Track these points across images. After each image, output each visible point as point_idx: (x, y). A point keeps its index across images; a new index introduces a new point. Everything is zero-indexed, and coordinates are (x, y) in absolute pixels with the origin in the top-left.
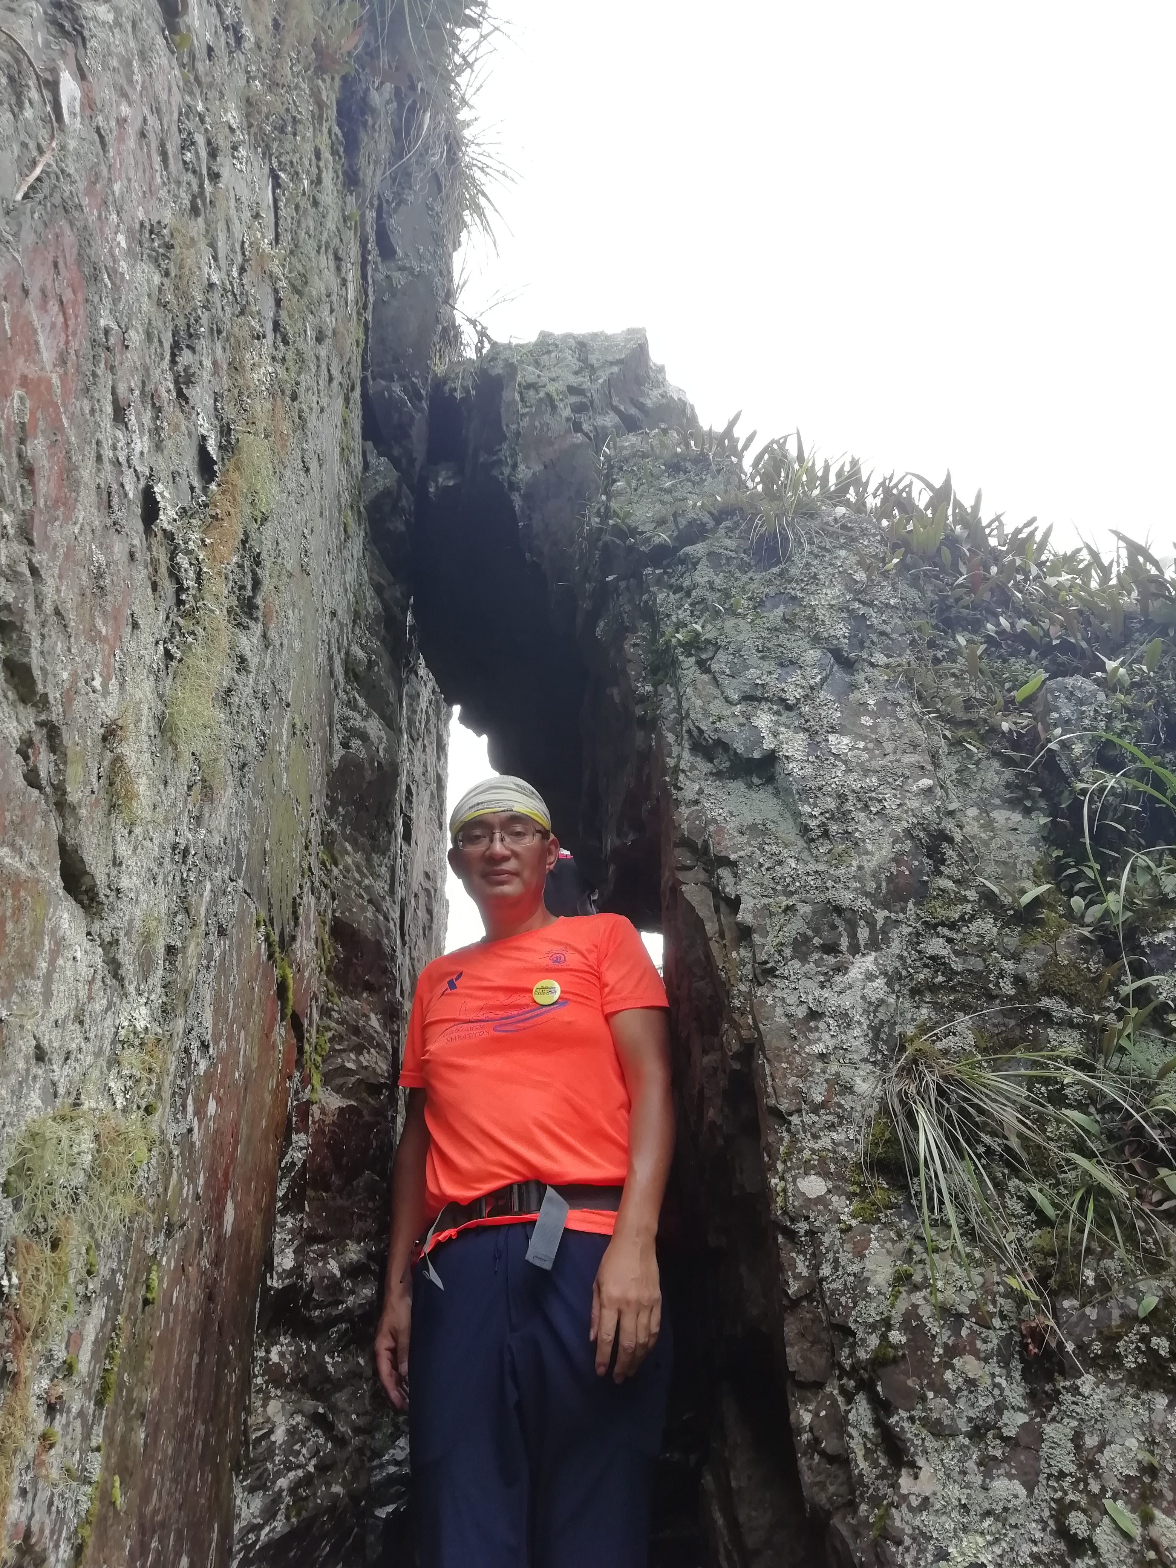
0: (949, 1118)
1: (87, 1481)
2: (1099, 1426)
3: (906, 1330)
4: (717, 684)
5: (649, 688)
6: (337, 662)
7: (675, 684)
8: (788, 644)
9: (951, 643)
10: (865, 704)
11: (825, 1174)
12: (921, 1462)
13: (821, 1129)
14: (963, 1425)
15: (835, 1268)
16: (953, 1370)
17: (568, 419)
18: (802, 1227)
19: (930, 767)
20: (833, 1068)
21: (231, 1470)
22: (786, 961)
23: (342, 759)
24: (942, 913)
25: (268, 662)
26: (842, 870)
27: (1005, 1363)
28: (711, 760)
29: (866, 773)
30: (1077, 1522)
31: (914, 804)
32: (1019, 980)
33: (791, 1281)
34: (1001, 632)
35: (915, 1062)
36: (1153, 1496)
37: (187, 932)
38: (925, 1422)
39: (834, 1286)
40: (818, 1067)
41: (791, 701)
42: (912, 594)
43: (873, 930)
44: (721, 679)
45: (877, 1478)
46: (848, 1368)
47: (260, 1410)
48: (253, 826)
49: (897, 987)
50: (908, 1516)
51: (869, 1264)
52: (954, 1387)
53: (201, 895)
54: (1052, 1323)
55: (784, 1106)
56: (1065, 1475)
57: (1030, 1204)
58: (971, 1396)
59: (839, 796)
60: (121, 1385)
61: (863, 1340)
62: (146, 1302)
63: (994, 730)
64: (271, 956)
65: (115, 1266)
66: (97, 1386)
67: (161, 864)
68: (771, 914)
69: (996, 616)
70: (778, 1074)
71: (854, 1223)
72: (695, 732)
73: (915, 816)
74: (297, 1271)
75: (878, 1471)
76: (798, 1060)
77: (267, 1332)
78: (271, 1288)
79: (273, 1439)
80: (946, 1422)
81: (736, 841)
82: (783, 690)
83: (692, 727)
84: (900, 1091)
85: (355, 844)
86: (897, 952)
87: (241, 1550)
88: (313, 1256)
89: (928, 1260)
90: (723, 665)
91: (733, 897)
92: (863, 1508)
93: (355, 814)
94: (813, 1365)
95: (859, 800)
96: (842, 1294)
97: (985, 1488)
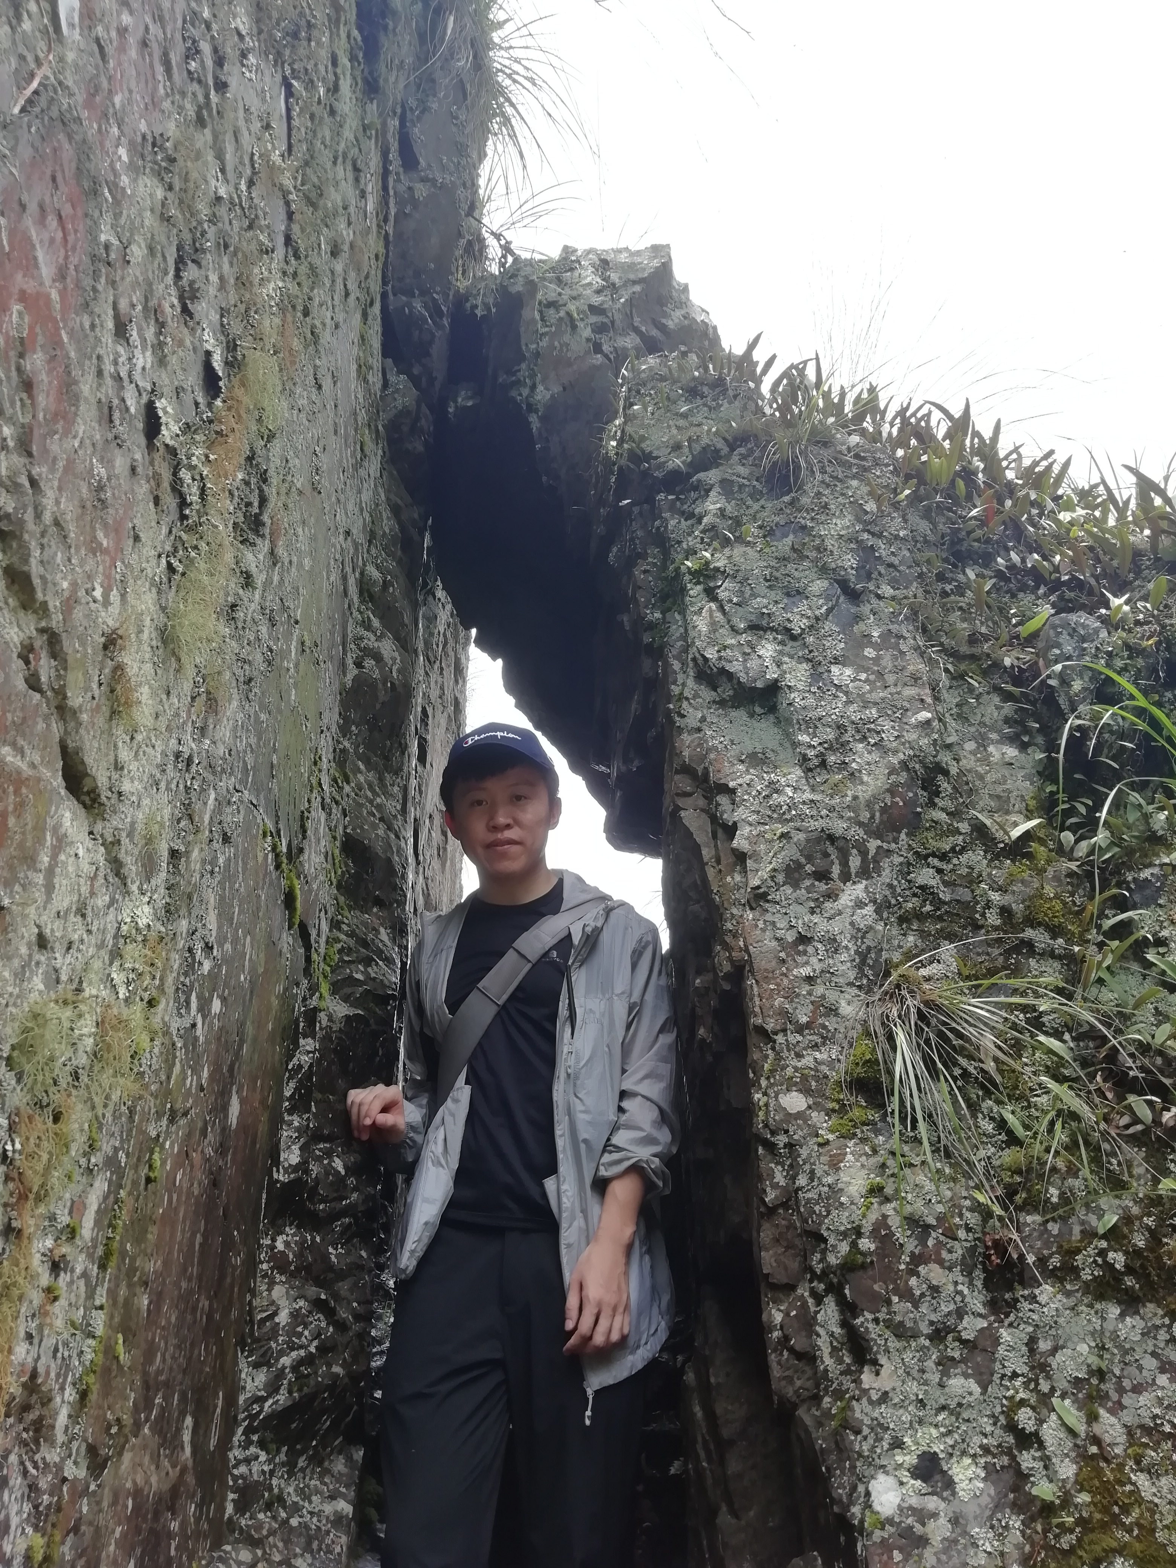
0: (927, 1042)
1: (91, 1335)
2: (1053, 1332)
3: (875, 1238)
4: (723, 611)
5: (658, 615)
6: (352, 581)
7: (683, 612)
8: (796, 574)
9: (961, 577)
10: (869, 636)
11: (806, 1091)
12: (883, 1360)
13: (805, 1049)
14: (925, 1329)
15: (812, 1179)
17: (588, 340)
18: (781, 1140)
19: (929, 700)
20: (819, 990)
21: (236, 1344)
22: (778, 886)
23: (356, 679)
24: (933, 844)
25: (276, 578)
26: (837, 800)
27: (968, 1272)
28: (715, 689)
29: (866, 705)
30: (1025, 1418)
31: (911, 736)
32: (1005, 912)
33: (768, 1189)
34: (1012, 567)
35: (898, 986)
36: (1101, 1398)
37: (191, 838)
38: (888, 1324)
39: (809, 1195)
40: (804, 989)
41: (796, 631)
42: (924, 526)
43: (864, 861)
44: (727, 608)
45: (842, 1373)
46: (818, 1272)
47: (265, 1294)
48: (260, 739)
49: (885, 915)
50: (868, 1409)
51: (844, 1176)
52: (918, 1293)
53: (205, 804)
54: (1015, 1236)
55: (770, 1026)
56: (1017, 1375)
57: (1002, 1124)
58: (934, 1302)
59: (839, 727)
60: (123, 1254)
61: (834, 1247)
62: (149, 1180)
63: (997, 665)
64: (278, 867)
65: (117, 1144)
66: (100, 1251)
67: (164, 771)
68: (766, 841)
69: (1007, 550)
70: (766, 995)
71: (831, 1137)
72: (700, 661)
73: (912, 748)
74: (303, 1166)
75: (842, 1367)
76: (786, 981)
77: (272, 1223)
78: (277, 1181)
79: (277, 1320)
80: (909, 1324)
81: (735, 769)
82: (788, 620)
83: (697, 655)
84: (882, 1014)
85: (367, 762)
86: (888, 880)
87: (246, 1419)
88: (319, 1153)
89: (900, 1174)
90: (730, 594)
91: (730, 824)
92: (827, 1401)
93: (368, 734)
94: (785, 1269)
95: (858, 731)
96: (816, 1203)
97: (941, 1385)
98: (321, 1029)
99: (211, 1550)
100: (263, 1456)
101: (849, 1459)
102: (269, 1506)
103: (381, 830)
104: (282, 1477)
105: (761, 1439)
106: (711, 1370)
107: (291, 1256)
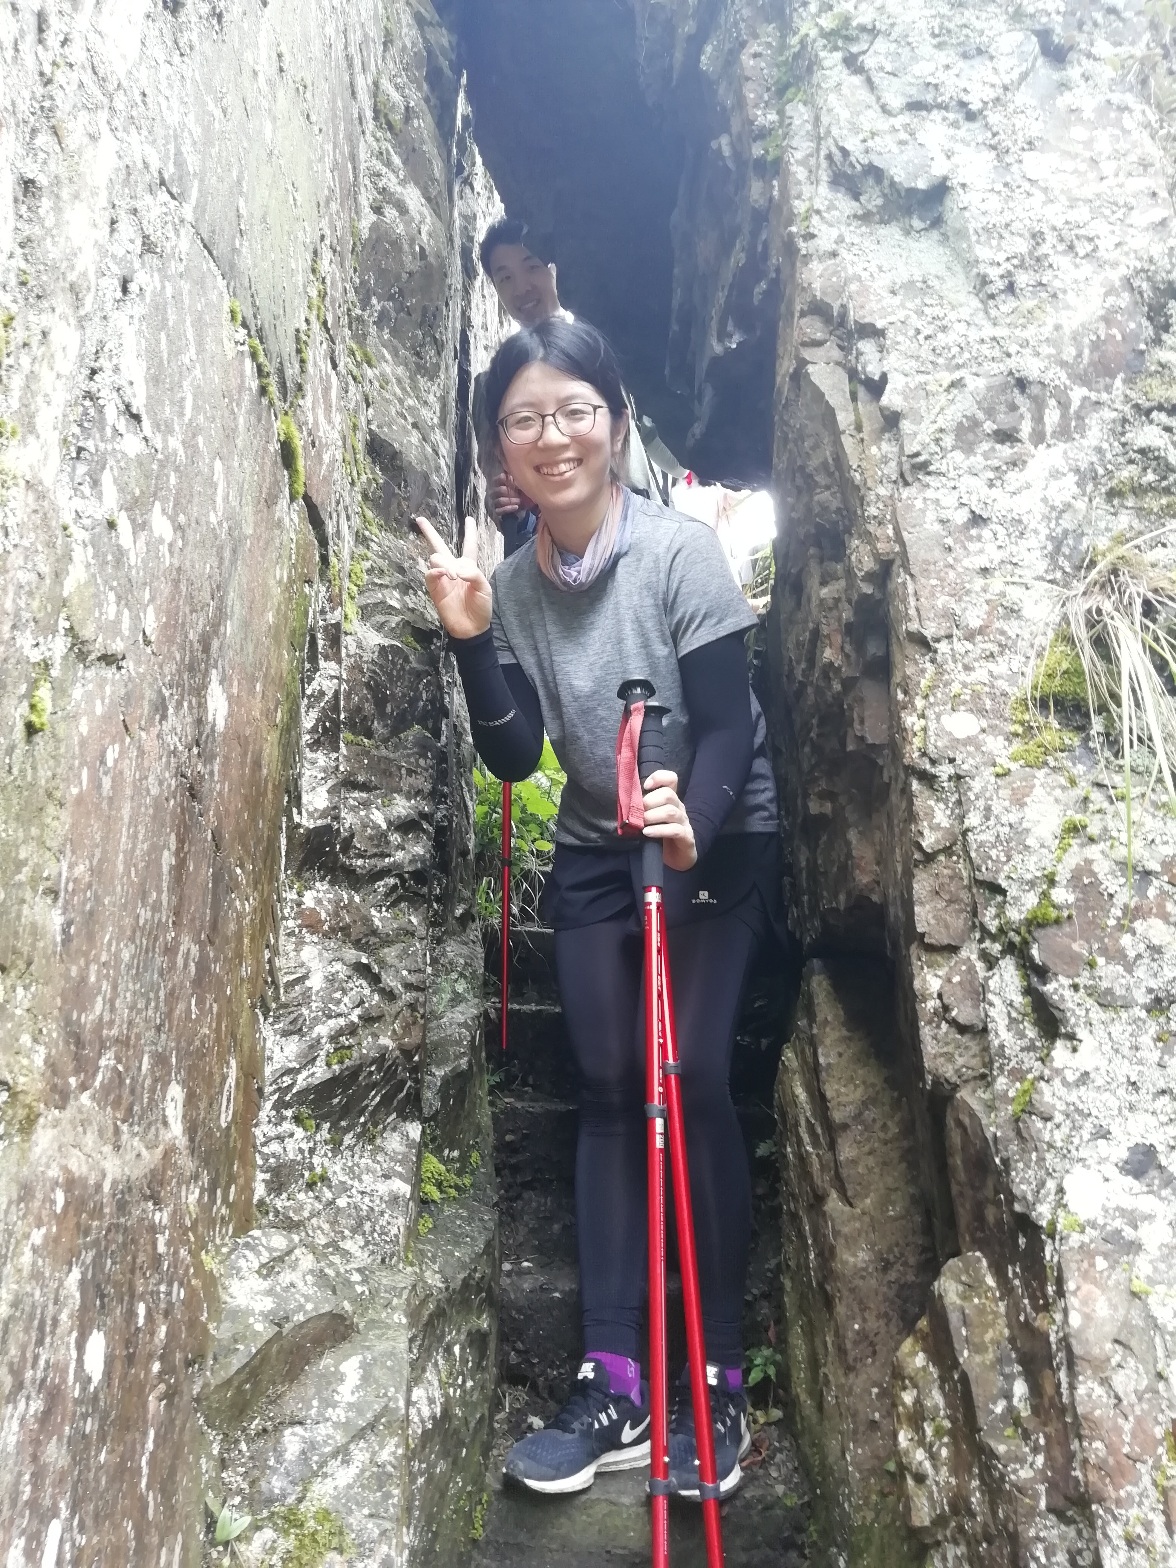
0: (1157, 639)
3: (1075, 887)
4: (870, 85)
5: (773, 117)
7: (812, 96)
8: (977, 25)
10: (1078, 111)
11: (979, 711)
12: (1082, 1033)
13: (975, 660)
14: (1142, 997)
15: (987, 817)
16: (1134, 933)
18: (944, 771)
20: (996, 584)
21: (253, 1007)
22: (944, 453)
23: (374, 227)
24: (1159, 392)
26: (1029, 333)
28: (856, 197)
29: (1073, 203)
31: (1138, 242)
33: (926, 832)
35: (1115, 572)
38: (1091, 991)
39: (982, 837)
40: (979, 583)
41: (975, 106)
43: (1064, 416)
44: (876, 80)
45: (1022, 1050)
46: (993, 930)
47: (292, 954)
49: (1090, 488)
50: (1062, 1091)
51: (1031, 813)
55: (929, 631)
58: (1155, 965)
59: (1034, 236)
61: (1016, 899)
64: (264, 390)
68: (928, 395)
70: (924, 593)
71: (1014, 766)
72: (838, 156)
73: (1140, 259)
74: (333, 812)
75: (1024, 1043)
76: (952, 575)
77: (298, 875)
78: (299, 826)
79: (308, 983)
80: (1119, 992)
81: (884, 303)
82: (965, 90)
83: (834, 149)
84: (1089, 611)
85: (395, 353)
86: (1095, 443)
87: (275, 1092)
88: (352, 802)
89: (1110, 809)
90: (882, 58)
91: (876, 378)
92: (1001, 1082)
93: (393, 314)
94: (947, 927)
95: (1062, 240)
96: (994, 846)
97: (1161, 1066)
98: (348, 656)
99: (235, 1235)
100: (300, 1133)
101: (1036, 1149)
102: (311, 1186)
103: (415, 437)
104: (326, 1155)
105: (879, 1124)
106: (820, 1050)
107: (323, 915)
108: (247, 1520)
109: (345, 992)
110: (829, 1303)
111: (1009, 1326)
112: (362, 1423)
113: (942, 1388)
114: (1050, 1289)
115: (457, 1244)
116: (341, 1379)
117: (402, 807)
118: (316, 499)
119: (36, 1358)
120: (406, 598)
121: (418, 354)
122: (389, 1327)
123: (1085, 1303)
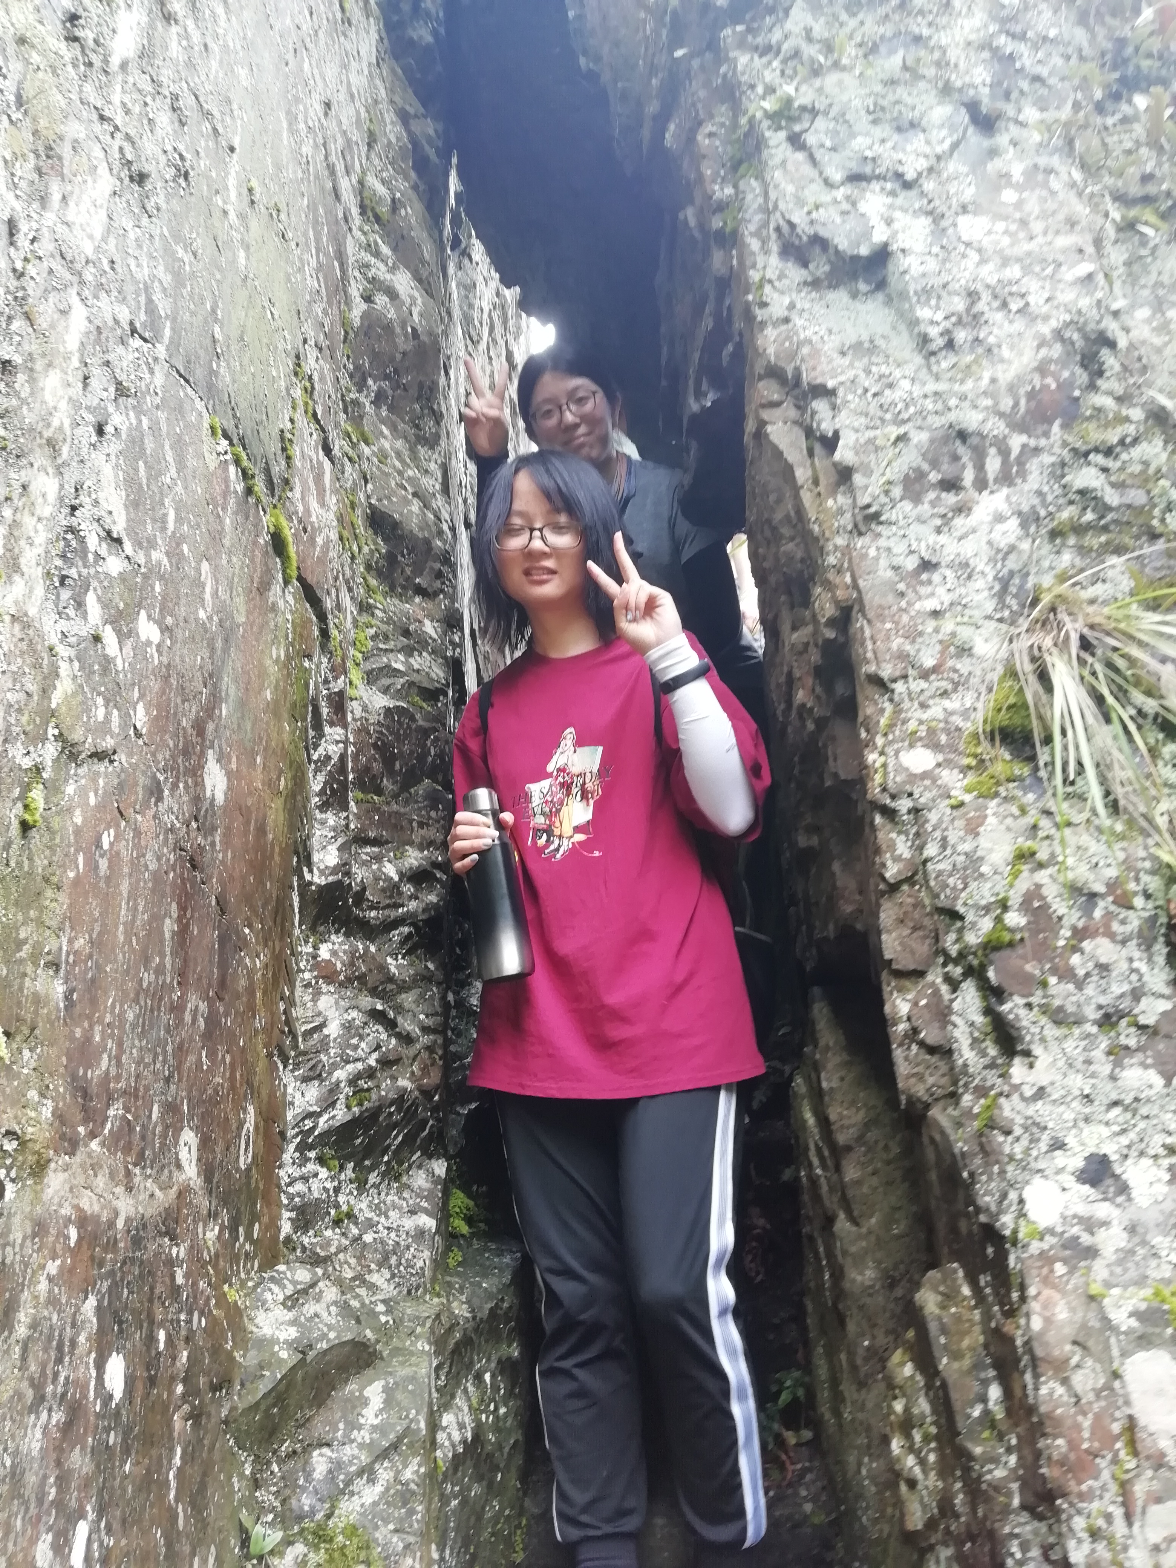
0: (1094, 674)
3: (1027, 911)
4: (813, 161)
5: (729, 191)
7: (761, 172)
8: (909, 100)
9: (1126, 108)
10: (1008, 175)
11: (934, 746)
12: (1037, 1050)
13: (931, 697)
14: (1092, 1014)
15: (944, 847)
16: (1083, 953)
18: (903, 805)
19: (1091, 252)
20: (948, 625)
21: (270, 1056)
22: (894, 504)
23: (365, 316)
24: (1096, 435)
26: (968, 387)
27: (1147, 944)
28: (805, 265)
29: (1005, 262)
31: (1067, 296)
33: (889, 863)
35: (1053, 609)
38: (1045, 1009)
39: (941, 866)
40: (930, 626)
41: (910, 175)
42: (1079, 34)
43: (1005, 462)
44: (818, 156)
46: (954, 954)
47: (309, 1005)
49: (1033, 529)
50: (1021, 1106)
51: (984, 842)
52: (1081, 972)
55: (886, 672)
58: (1103, 982)
59: (970, 295)
61: (974, 924)
64: (250, 490)
68: (877, 449)
70: (880, 636)
71: (967, 798)
72: (786, 229)
73: (1070, 312)
74: (344, 868)
75: (986, 1061)
76: (905, 618)
77: (313, 929)
78: (310, 883)
79: (326, 1031)
80: (1070, 1009)
81: (835, 364)
82: (900, 162)
83: (782, 222)
84: (1032, 646)
85: (394, 428)
86: (1036, 487)
87: (297, 1135)
88: (364, 857)
89: (1057, 835)
90: (822, 136)
91: (830, 434)
92: (967, 1099)
93: (390, 392)
94: (913, 952)
95: (996, 297)
96: (950, 875)
97: (1113, 1078)
98: (354, 719)
99: (261, 1269)
100: (323, 1173)
101: (997, 1162)
102: (337, 1223)
103: (415, 506)
104: (351, 1193)
105: (881, 1144)
106: (823, 1075)
107: (339, 966)
108: (279, 1535)
109: (361, 1038)
110: (842, 1321)
111: (984, 1333)
112: (385, 1444)
113: (927, 1395)
114: (1015, 1295)
115: (485, 1276)
116: (366, 1403)
117: (414, 858)
118: (311, 579)
119: (56, 1375)
120: (412, 660)
121: (417, 427)
122: (412, 1354)
123: (1045, 1307)
